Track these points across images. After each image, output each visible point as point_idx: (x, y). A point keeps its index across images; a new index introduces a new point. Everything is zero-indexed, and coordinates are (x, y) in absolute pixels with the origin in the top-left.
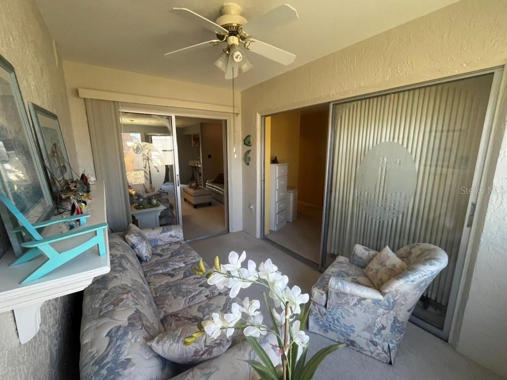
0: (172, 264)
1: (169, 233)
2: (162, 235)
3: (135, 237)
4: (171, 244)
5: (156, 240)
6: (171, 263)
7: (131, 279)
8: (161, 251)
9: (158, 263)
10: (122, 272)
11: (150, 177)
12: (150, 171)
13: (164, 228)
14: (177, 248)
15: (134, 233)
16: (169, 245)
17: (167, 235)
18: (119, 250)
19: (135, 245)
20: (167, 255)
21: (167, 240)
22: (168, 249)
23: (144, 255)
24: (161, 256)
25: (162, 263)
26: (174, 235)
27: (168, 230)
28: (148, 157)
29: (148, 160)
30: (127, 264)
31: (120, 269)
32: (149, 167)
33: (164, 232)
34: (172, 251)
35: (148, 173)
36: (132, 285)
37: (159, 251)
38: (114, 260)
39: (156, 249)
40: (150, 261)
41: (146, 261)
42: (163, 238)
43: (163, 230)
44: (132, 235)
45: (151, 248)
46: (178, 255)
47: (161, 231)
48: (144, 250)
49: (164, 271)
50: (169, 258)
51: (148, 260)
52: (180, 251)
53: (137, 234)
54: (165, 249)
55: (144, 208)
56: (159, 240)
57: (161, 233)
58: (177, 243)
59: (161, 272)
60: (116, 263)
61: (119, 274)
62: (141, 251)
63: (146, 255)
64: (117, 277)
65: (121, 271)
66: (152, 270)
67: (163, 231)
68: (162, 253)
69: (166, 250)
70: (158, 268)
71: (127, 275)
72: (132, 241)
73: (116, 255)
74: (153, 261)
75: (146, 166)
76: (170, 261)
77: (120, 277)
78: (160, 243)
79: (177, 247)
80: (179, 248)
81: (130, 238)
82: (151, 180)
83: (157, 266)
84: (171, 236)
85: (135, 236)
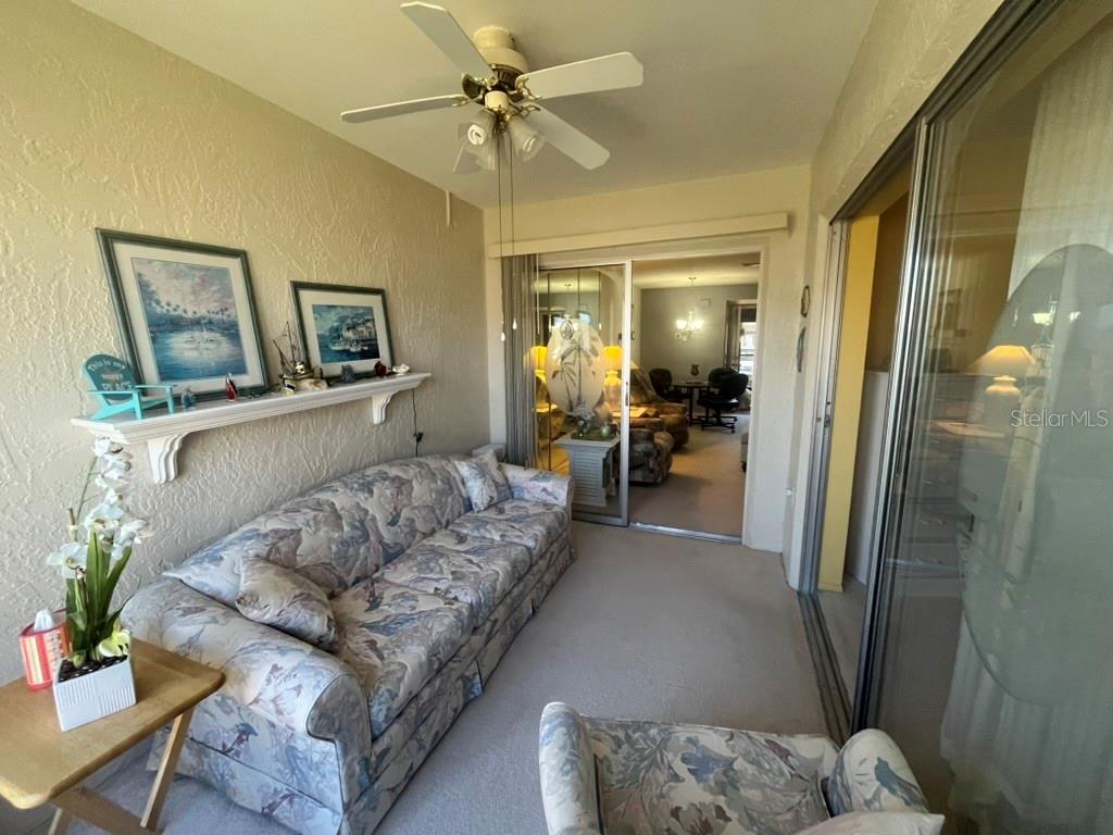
1: (543, 484)
2: (532, 484)
11: (580, 381)
12: (580, 371)
17: (539, 486)
21: (537, 496)
28: (579, 346)
29: (579, 350)
32: (580, 364)
33: (537, 480)
42: (532, 488)
45: (493, 495)
56: (526, 491)
57: (532, 480)
58: (551, 506)
84: (544, 490)
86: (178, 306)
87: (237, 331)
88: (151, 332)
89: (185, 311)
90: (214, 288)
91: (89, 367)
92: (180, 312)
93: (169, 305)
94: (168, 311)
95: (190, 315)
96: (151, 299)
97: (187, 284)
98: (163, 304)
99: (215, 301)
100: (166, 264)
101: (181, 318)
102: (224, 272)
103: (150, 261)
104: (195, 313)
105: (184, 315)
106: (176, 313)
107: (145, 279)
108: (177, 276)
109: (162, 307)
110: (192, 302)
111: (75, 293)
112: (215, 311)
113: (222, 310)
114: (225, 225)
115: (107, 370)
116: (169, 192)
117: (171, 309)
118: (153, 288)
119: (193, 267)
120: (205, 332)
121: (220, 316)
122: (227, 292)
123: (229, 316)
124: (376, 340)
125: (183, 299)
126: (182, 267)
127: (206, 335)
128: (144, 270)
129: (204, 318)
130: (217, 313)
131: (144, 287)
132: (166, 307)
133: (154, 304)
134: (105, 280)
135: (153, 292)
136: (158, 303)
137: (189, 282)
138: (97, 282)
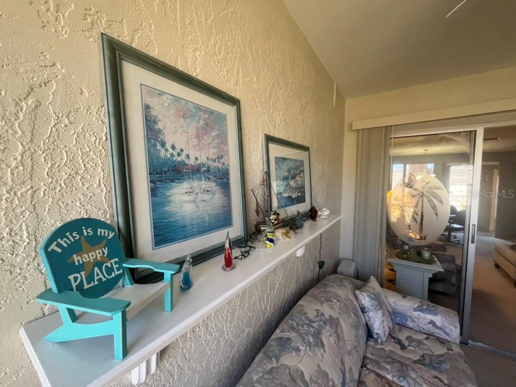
0: (413, 379)
1: (430, 317)
2: (416, 314)
3: (367, 299)
4: (429, 335)
5: (405, 317)
6: (413, 375)
7: (319, 366)
8: (407, 339)
9: (391, 359)
10: (310, 347)
11: (422, 219)
12: (422, 212)
13: (423, 305)
14: (437, 353)
15: (369, 292)
16: (425, 336)
17: (425, 318)
18: (333, 309)
19: (366, 309)
20: (413, 355)
21: (424, 327)
22: (420, 342)
23: (376, 331)
24: (403, 348)
25: (398, 362)
26: (439, 324)
27: (429, 311)
28: (422, 193)
29: (422, 196)
30: (330, 336)
31: (311, 340)
32: (422, 207)
33: (420, 311)
34: (427, 352)
35: (420, 214)
36: (311, 379)
37: (402, 336)
38: (314, 322)
39: (400, 330)
40: (382, 344)
41: (377, 340)
42: (415, 318)
43: (419, 306)
44: (365, 294)
45: (391, 325)
46: (434, 368)
47: (415, 306)
48: (378, 323)
49: (395, 379)
50: (415, 362)
51: (379, 340)
52: (441, 362)
53: (372, 295)
54: (415, 340)
55: (407, 259)
56: (409, 319)
57: (415, 310)
58: (442, 342)
59: (389, 377)
60: (314, 327)
61: (304, 348)
62: (372, 321)
63: (379, 332)
64: (300, 351)
65: (310, 344)
66: (378, 363)
67: (419, 309)
68: (406, 344)
69: (415, 344)
70: (388, 367)
71: (315, 355)
72: (363, 302)
73: (323, 315)
74: (386, 349)
75: (417, 204)
76: (413, 370)
77: (302, 353)
78: (410, 324)
79: (439, 350)
80: (442, 356)
81: (360, 297)
82: (422, 224)
83: (388, 363)
84: (432, 323)
85: (369, 296)
86: (182, 151)
87: (228, 179)
88: (151, 182)
89: (188, 156)
90: (214, 134)
91: (53, 247)
92: (183, 157)
93: (173, 148)
94: (172, 155)
95: (192, 162)
96: (156, 139)
97: (192, 126)
98: (168, 146)
99: (214, 147)
100: (177, 99)
101: (183, 164)
102: (222, 118)
103: (161, 93)
104: (197, 159)
105: (187, 161)
106: (179, 159)
107: (154, 113)
108: (184, 117)
109: (167, 150)
110: (196, 146)
111: (59, 120)
112: (213, 158)
113: (218, 158)
114: (227, 71)
115: (84, 244)
116: (188, 22)
117: (175, 154)
118: (160, 126)
119: (199, 108)
120: (203, 182)
121: (216, 164)
122: (223, 138)
123: (223, 164)
124: (304, 187)
125: (188, 143)
126: (190, 106)
127: (204, 184)
128: (153, 102)
129: (204, 165)
130: (215, 161)
131: (150, 123)
132: (171, 151)
133: (159, 147)
134: (104, 110)
135: (160, 131)
136: (163, 144)
137: (194, 124)
138: (94, 110)
